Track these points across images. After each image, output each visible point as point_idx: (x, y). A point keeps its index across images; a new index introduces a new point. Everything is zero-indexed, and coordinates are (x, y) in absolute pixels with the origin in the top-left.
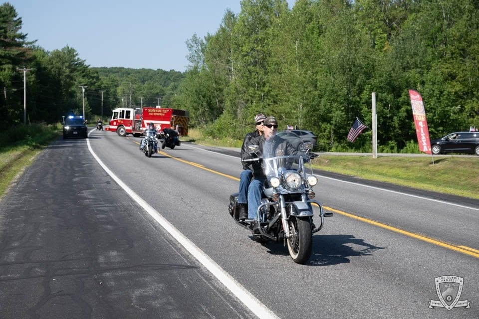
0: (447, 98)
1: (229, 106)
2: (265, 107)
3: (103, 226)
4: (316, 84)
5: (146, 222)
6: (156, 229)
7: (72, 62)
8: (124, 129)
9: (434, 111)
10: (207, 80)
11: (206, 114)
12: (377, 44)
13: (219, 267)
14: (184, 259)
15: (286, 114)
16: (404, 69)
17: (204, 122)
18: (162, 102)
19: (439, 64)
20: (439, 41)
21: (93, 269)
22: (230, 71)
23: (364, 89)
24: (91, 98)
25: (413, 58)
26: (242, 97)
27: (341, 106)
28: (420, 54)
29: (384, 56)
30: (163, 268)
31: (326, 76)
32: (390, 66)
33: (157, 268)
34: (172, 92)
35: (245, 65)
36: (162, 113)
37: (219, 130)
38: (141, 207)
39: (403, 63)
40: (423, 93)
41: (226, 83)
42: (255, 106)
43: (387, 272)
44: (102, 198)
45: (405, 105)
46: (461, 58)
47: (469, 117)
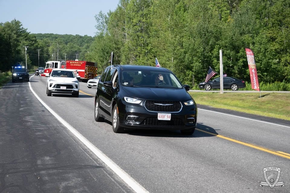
0: (270, 53)
1: (124, 59)
2: (148, 60)
3: (41, 140)
4: (183, 45)
5: (69, 137)
6: (75, 141)
7: (18, 30)
9: (260, 62)
10: (110, 42)
12: (223, 17)
13: (118, 167)
14: (95, 162)
15: (162, 64)
16: (241, 34)
19: (264, 30)
20: (264, 15)
21: (33, 168)
22: (124, 36)
23: (215, 48)
24: (31, 54)
25: (247, 27)
26: (133, 54)
27: (199, 59)
28: (252, 24)
29: (227, 26)
30: (80, 168)
31: (189, 39)
32: (232, 32)
33: (76, 168)
34: (85, 50)
35: (135, 32)
36: (79, 64)
38: (66, 127)
39: (240, 30)
40: (254, 50)
41: (122, 43)
42: (142, 59)
43: (230, 169)
44: (39, 121)
45: (242, 58)
46: (279, 27)
47: (284, 66)
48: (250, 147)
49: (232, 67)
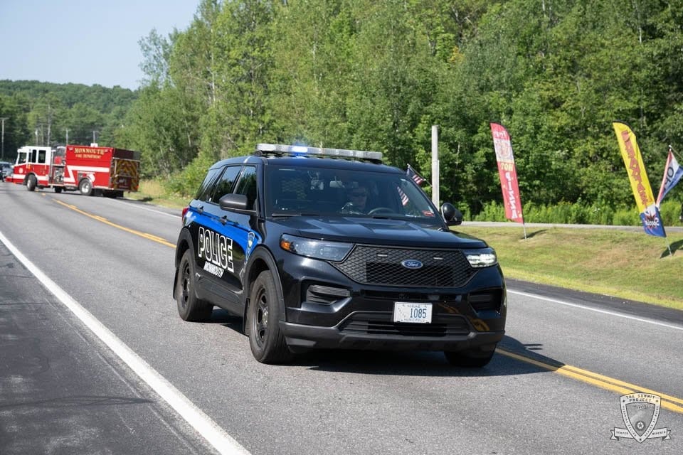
0: (546, 136)
1: (208, 144)
3: (1, 335)
4: (345, 112)
5: (71, 329)
6: (87, 340)
9: (526, 156)
10: (173, 103)
11: (171, 157)
13: (188, 400)
14: (132, 389)
16: (482, 89)
17: (167, 170)
18: (102, 137)
19: (535, 83)
20: (535, 47)
22: (209, 89)
23: (420, 122)
25: (494, 73)
26: (228, 131)
27: (384, 147)
28: (507, 67)
30: (97, 402)
31: (361, 100)
32: (459, 85)
33: (87, 402)
34: (116, 120)
35: (234, 80)
36: (96, 154)
37: (190, 182)
38: (63, 304)
39: (479, 81)
40: (510, 127)
41: (203, 107)
42: (249, 145)
43: (450, 406)
45: (483, 146)
46: (569, 75)
47: (581, 166)
49: (461, 166)
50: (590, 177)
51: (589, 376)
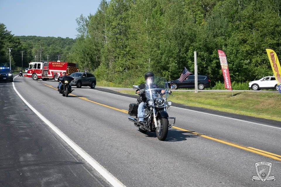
0: (241, 54)
1: (104, 60)
2: (127, 61)
3: (23, 138)
4: (159, 46)
5: (50, 135)
6: (57, 139)
7: (2, 32)
8: (36, 75)
9: (233, 63)
10: (90, 44)
11: (90, 66)
12: (197, 21)
13: (97, 162)
14: (75, 158)
15: (140, 65)
16: (214, 36)
18: (61, 58)
19: (236, 33)
20: (236, 19)
21: (16, 165)
22: (104, 38)
23: (189, 49)
24: (15, 56)
25: (219, 29)
26: (112, 55)
27: (175, 60)
28: (224, 27)
29: (201, 28)
30: (61, 164)
31: (165, 41)
32: (205, 35)
33: (57, 164)
34: (67, 51)
35: (114, 34)
36: (61, 65)
37: (97, 76)
38: (47, 125)
39: (213, 33)
40: (226, 51)
41: (102, 45)
42: (121, 60)
43: (203, 164)
44: (22, 120)
45: (215, 59)
46: (250, 30)
47: (255, 66)
48: (222, 143)
50: (259, 71)
51: (259, 151)
